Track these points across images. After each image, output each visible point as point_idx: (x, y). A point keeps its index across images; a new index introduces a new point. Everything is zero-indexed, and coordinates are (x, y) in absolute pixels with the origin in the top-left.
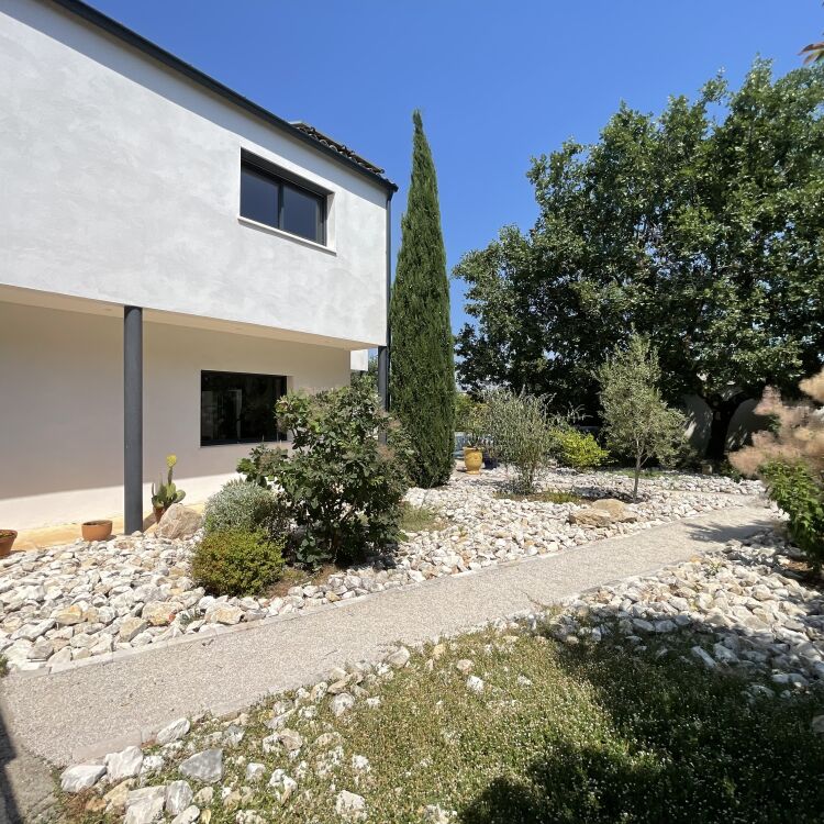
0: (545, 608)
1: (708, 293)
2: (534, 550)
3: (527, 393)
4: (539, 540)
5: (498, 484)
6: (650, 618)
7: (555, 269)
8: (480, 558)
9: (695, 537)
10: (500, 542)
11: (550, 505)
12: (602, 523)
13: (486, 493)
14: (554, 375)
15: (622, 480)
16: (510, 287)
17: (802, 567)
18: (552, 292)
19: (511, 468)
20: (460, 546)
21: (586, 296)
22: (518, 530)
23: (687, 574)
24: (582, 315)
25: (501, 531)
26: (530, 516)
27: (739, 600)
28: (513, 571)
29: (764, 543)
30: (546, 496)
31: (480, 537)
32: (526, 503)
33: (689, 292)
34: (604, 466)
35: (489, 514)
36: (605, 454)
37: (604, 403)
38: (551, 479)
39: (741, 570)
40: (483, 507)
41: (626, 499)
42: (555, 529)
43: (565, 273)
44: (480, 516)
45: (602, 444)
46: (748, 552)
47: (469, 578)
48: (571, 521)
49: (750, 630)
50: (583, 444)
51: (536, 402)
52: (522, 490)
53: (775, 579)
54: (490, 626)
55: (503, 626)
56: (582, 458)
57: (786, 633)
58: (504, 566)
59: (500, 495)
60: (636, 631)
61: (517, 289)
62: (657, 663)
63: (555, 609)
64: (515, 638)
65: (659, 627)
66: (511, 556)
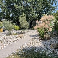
0: (16, 50)
1: (30, 8)
2: (13, 42)
3: (10, 20)
4: (13, 41)
5: (6, 34)
6: (29, 48)
7: (12, 3)
8: (5, 45)
9: (31, 37)
10: (8, 42)
11: (14, 35)
12: (21, 37)
13: (4, 35)
14: (12, 18)
15: (22, 31)
16: (5, 4)
17: (40, 38)
18: (11, 6)
19: (8, 31)
20: (2, 44)
21: (16, 7)
22: (10, 40)
23: (31, 41)
24: (15, 10)
25: (8, 40)
26: (11, 38)
27: (36, 43)
28: (11, 46)
29: (37, 36)
30: (13, 34)
31: (5, 42)
32: (11, 36)
33: (28, 8)
34: (20, 29)
35: (6, 38)
36: (20, 28)
37: (20, 22)
38: (13, 32)
39: (36, 40)
40: (4, 37)
41: (23, 33)
42: (15, 39)
43: (13, 3)
44: (4, 39)
45: (19, 27)
46: (36, 38)
47: (4, 49)
48: (17, 37)
49: (38, 46)
50: (17, 27)
51: (11, 22)
52: (10, 34)
53: (39, 40)
54: (9, 55)
55: (11, 55)
56: (17, 29)
57: (41, 46)
58: (9, 45)
59: (6, 35)
60: (28, 50)
61: (6, 5)
62: (31, 53)
63: (18, 50)
64: (13, 56)
65: (30, 49)
66: (10, 44)
